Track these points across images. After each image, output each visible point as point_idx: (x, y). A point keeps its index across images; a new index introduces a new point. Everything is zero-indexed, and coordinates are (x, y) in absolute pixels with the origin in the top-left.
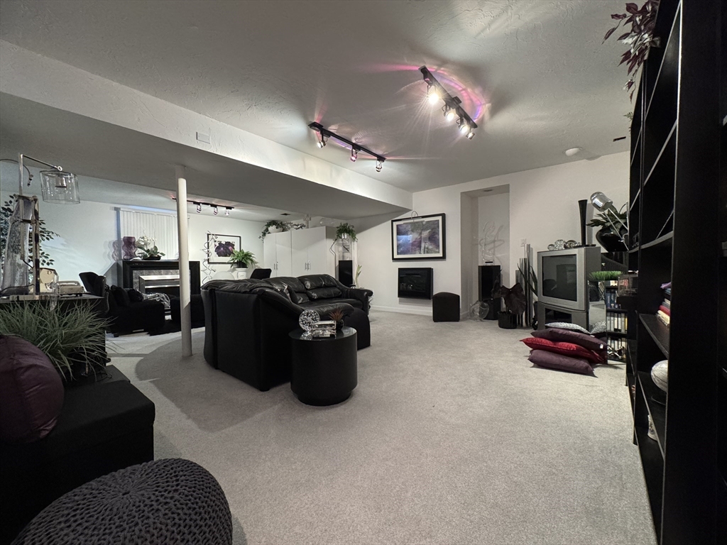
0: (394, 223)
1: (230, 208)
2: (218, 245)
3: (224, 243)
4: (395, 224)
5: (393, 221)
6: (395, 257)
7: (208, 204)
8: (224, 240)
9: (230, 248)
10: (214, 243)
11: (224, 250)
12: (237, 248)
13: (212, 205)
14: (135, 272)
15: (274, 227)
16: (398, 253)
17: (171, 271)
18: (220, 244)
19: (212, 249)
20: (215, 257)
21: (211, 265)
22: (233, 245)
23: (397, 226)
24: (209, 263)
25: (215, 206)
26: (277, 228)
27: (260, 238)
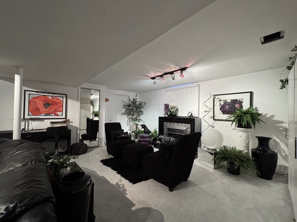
2: (223, 104)
3: (229, 101)
9: (237, 106)
11: (230, 108)
12: (246, 106)
14: (165, 123)
18: (226, 102)
19: (218, 108)
20: (219, 115)
21: (217, 122)
22: (240, 103)
24: (214, 120)
27: (281, 89)
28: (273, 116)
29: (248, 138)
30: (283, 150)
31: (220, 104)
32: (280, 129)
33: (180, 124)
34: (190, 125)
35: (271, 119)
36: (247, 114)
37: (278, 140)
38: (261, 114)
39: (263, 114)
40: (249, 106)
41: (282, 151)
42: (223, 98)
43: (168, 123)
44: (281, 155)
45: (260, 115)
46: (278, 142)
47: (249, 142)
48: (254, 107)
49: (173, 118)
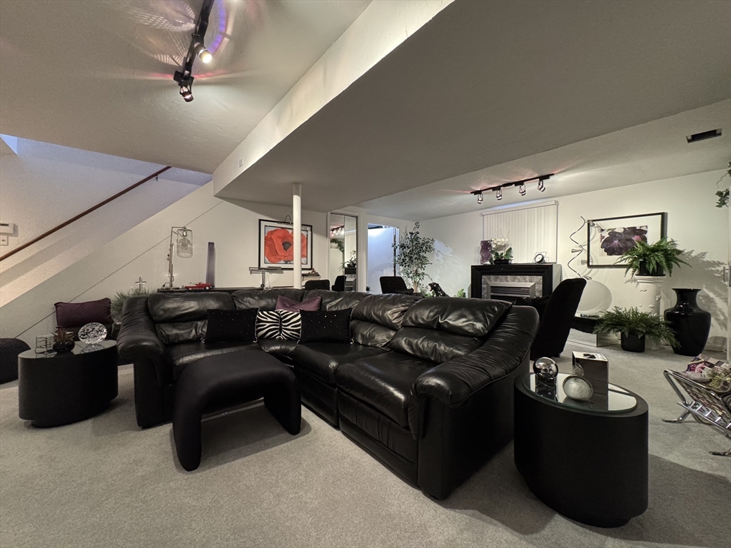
1: (546, 178)
2: (607, 236)
3: (621, 230)
7: (509, 184)
8: (619, 226)
9: (636, 237)
10: (599, 235)
11: (622, 242)
13: (517, 183)
14: (484, 277)
18: (613, 233)
19: (597, 244)
20: (599, 256)
21: (594, 270)
22: (641, 233)
24: (589, 267)
25: (521, 183)
27: (719, 206)
28: (704, 254)
29: (658, 293)
30: (720, 310)
31: (602, 237)
32: (716, 275)
33: (519, 277)
34: (541, 277)
35: (701, 259)
36: (657, 251)
37: (711, 295)
38: (682, 251)
39: (686, 251)
40: (659, 239)
41: (719, 313)
42: (608, 225)
43: (492, 277)
44: (717, 320)
45: (679, 252)
46: (712, 299)
47: (659, 299)
48: (669, 240)
49: (502, 266)
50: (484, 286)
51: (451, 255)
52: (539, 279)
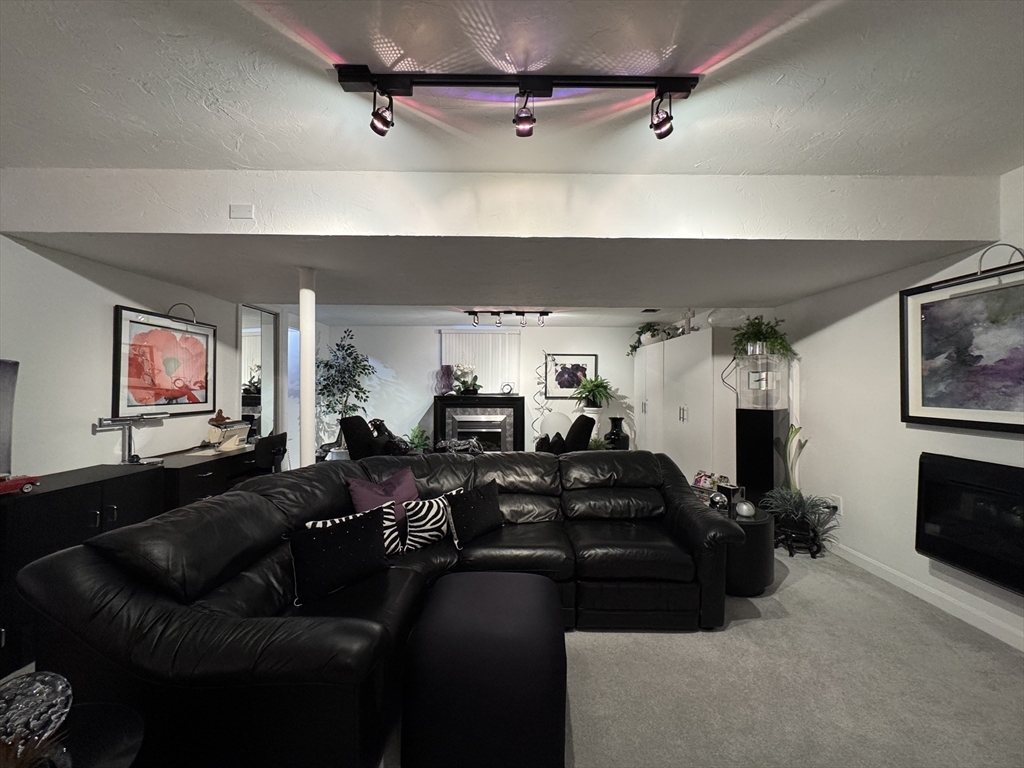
0: (910, 300)
1: (546, 313)
2: (560, 370)
3: (569, 366)
4: (914, 303)
5: (905, 294)
6: (912, 413)
7: (510, 312)
8: (569, 362)
9: (579, 374)
10: (554, 368)
11: (570, 377)
12: (590, 375)
13: (518, 313)
14: (448, 410)
15: (649, 334)
16: (926, 402)
17: (489, 409)
18: (564, 368)
19: (552, 377)
20: (555, 389)
21: (550, 401)
22: (583, 370)
23: (925, 308)
24: (547, 398)
25: (522, 314)
26: (653, 336)
27: (628, 355)
28: (618, 389)
29: (599, 421)
31: (556, 371)
32: (627, 406)
34: (512, 410)
35: (617, 393)
40: (594, 376)
42: (560, 360)
43: (458, 410)
47: (600, 427)
49: (470, 397)
50: (448, 421)
51: (393, 380)
52: (510, 411)
